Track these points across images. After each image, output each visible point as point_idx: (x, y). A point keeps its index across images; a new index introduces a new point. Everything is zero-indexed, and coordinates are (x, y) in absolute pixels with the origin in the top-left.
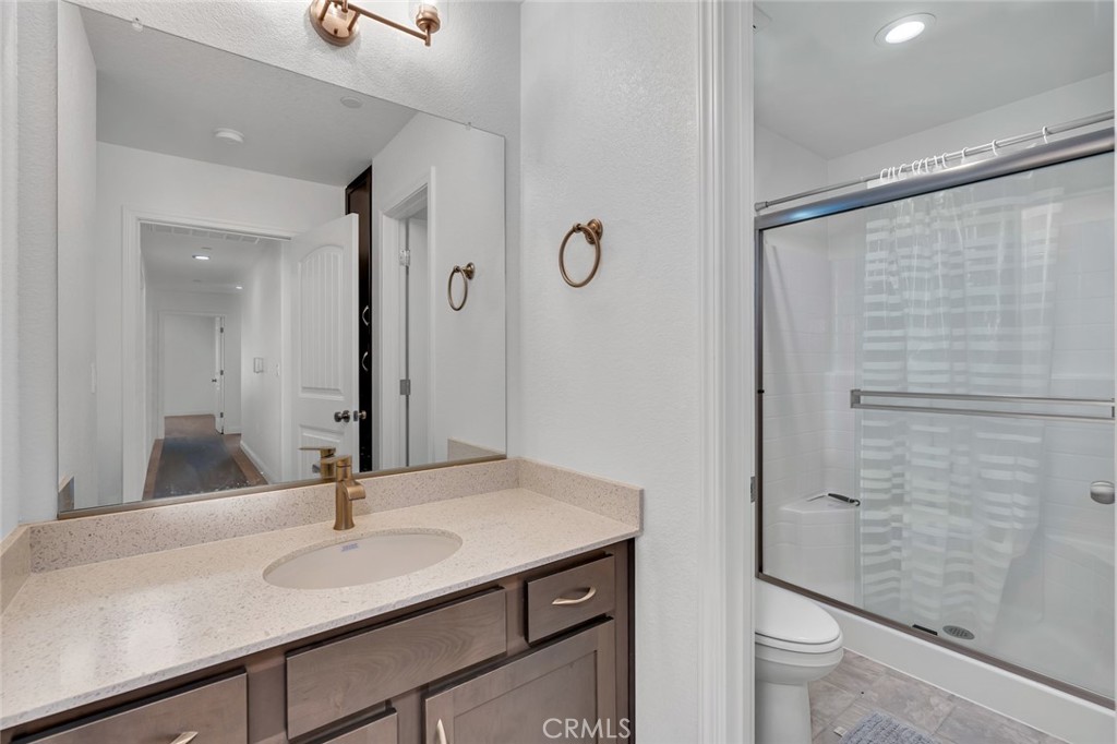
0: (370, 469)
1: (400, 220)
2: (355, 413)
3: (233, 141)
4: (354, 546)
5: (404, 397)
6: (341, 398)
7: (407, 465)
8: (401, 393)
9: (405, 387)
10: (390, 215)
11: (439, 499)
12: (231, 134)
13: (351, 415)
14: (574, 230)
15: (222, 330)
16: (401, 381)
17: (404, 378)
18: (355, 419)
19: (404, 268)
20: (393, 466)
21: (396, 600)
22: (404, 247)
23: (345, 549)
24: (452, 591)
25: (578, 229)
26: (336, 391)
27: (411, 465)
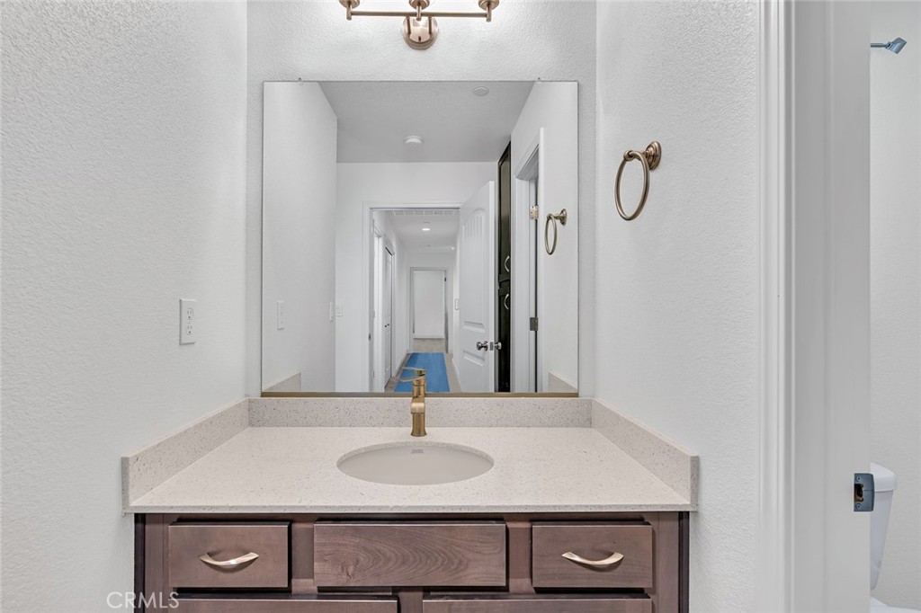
0: (508, 389)
1: (530, 180)
2: (491, 344)
3: (415, 144)
4: (420, 451)
5: (533, 332)
6: (483, 331)
7: (536, 391)
8: (531, 329)
9: (534, 324)
10: (521, 177)
11: (507, 426)
12: (414, 140)
13: (488, 344)
14: (625, 160)
15: (445, 280)
16: (531, 319)
17: (533, 316)
18: (491, 349)
19: (533, 222)
20: (525, 391)
21: (395, 504)
22: (533, 203)
23: (414, 452)
24: (445, 511)
25: (630, 156)
26: (480, 325)
27: (539, 391)
